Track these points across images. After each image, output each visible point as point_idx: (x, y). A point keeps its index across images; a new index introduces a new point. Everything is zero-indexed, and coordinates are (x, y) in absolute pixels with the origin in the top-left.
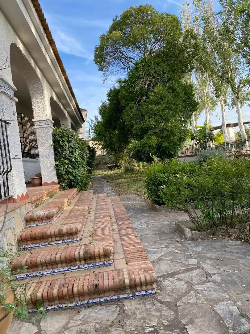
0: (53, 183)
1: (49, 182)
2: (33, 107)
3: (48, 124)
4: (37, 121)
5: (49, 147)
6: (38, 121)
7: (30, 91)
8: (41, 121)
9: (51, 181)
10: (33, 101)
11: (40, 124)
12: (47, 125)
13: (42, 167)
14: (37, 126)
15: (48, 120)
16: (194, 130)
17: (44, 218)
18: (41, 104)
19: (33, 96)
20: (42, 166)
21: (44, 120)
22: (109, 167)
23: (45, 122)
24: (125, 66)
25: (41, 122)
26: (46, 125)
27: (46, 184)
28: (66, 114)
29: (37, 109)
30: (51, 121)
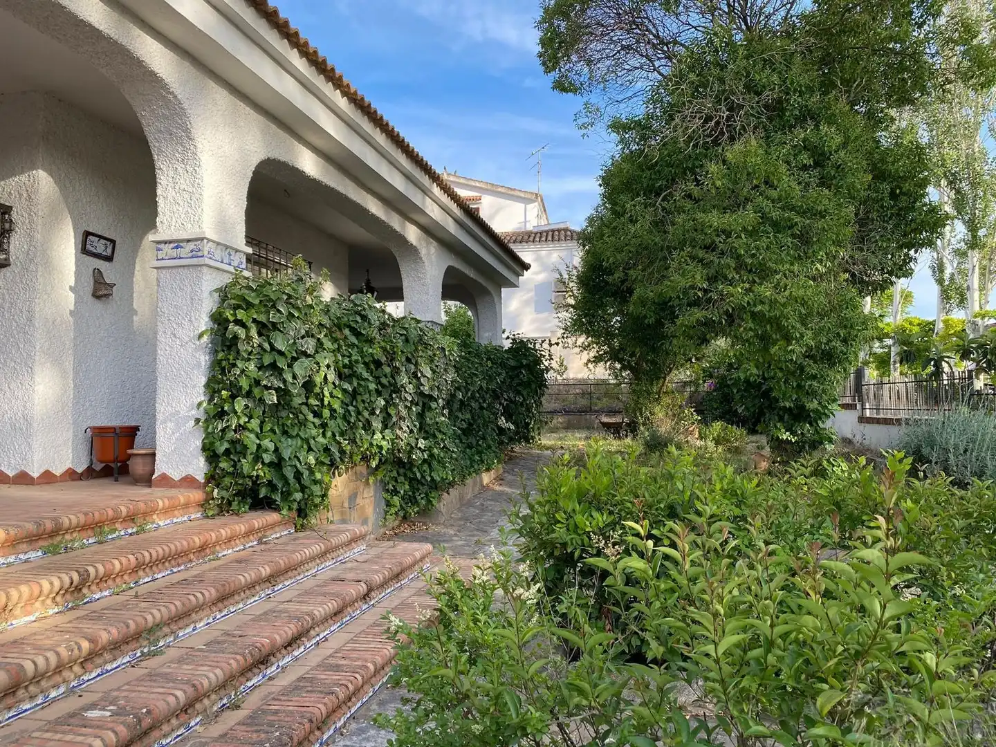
0: (188, 481)
1: (176, 475)
2: (159, 192)
3: (200, 254)
4: (165, 243)
5: (190, 341)
6: (170, 242)
8: (178, 244)
9: (183, 475)
10: (160, 169)
11: (174, 253)
12: (197, 257)
13: (160, 417)
14: (163, 259)
15: (202, 239)
16: (974, 323)
18: (183, 182)
19: (160, 149)
20: (163, 410)
21: (188, 241)
22: (607, 426)
23: (191, 246)
25: (177, 247)
26: (192, 257)
27: (165, 481)
28: (412, 234)
29: (170, 197)
30: (227, 247)
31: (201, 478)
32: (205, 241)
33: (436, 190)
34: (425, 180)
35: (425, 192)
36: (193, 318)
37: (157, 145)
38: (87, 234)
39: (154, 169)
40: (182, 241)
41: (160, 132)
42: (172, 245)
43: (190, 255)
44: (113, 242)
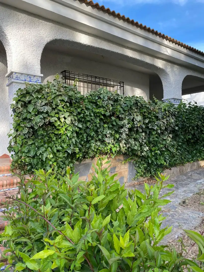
11: (10, 80)
23: (12, 76)
25: (10, 78)
28: (160, 64)
30: (28, 75)
32: (14, 73)
33: (166, 42)
34: (158, 39)
35: (160, 44)
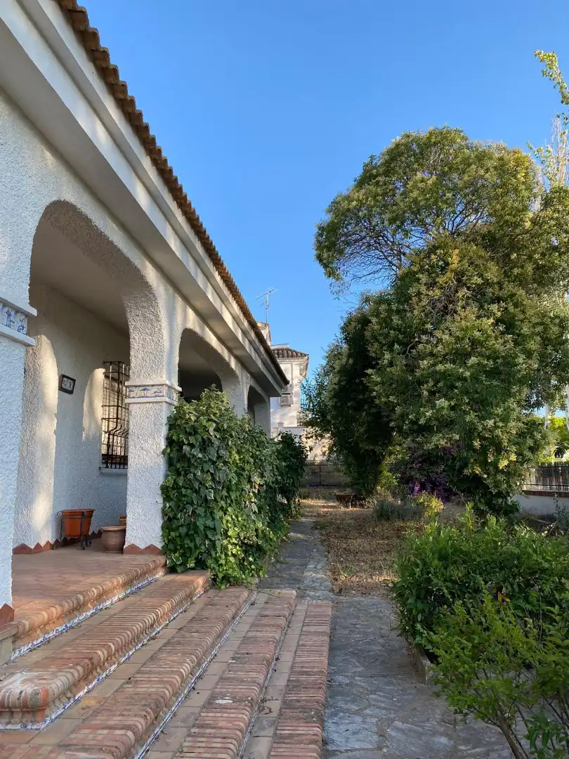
0: (151, 549)
1: (141, 545)
2: (132, 353)
3: (161, 394)
4: (136, 386)
6: (140, 386)
7: (128, 315)
8: (145, 388)
9: (147, 545)
10: (134, 338)
11: (142, 393)
12: (159, 396)
13: (129, 504)
14: (134, 397)
15: (163, 385)
17: (16, 708)
18: (150, 346)
19: (136, 327)
21: (153, 386)
23: (155, 389)
24: (390, 262)
25: (144, 390)
26: (156, 396)
27: (134, 549)
29: (140, 356)
30: (172, 388)
31: (159, 546)
32: (165, 386)
36: (156, 437)
37: (134, 323)
38: (64, 376)
39: (129, 338)
40: (148, 386)
41: (138, 316)
42: (141, 388)
43: (154, 395)
44: (74, 380)
